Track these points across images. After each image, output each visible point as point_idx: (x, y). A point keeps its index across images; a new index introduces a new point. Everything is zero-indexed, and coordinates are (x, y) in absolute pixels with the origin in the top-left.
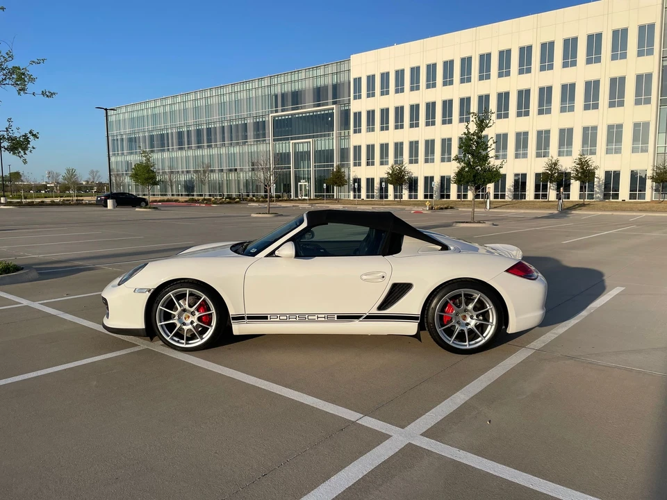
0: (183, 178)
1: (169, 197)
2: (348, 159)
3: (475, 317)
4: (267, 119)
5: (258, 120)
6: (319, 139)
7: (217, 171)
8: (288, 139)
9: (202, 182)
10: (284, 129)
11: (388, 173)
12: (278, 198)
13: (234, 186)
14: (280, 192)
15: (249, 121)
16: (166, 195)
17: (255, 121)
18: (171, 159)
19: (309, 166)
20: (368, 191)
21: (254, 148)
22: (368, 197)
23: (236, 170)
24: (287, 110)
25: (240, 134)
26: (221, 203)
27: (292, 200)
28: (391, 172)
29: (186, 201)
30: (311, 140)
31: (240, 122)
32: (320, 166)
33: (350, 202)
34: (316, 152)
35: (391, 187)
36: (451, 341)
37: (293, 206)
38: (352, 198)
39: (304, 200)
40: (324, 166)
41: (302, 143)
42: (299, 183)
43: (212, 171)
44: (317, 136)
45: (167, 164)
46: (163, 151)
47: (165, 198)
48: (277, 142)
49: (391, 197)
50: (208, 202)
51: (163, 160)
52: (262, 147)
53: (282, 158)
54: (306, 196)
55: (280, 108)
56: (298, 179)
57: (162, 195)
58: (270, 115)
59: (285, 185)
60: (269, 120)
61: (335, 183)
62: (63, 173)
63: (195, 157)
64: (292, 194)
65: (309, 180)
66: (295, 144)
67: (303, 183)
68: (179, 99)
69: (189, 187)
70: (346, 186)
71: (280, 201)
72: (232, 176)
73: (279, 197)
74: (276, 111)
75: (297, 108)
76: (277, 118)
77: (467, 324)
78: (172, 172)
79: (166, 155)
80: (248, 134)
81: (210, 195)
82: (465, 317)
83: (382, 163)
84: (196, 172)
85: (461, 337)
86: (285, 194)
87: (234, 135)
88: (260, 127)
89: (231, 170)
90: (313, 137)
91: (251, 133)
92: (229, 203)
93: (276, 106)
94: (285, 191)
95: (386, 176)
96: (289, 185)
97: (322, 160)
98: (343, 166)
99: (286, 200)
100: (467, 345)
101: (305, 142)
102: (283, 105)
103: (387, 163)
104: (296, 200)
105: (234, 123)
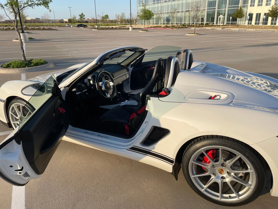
0: (166, 16)
1: (159, 25)
2: (247, 3)
3: (232, 174)
7: (180, 12)
9: (173, 17)
11: (270, 10)
13: (187, 19)
14: (209, 21)
16: (158, 24)
18: (161, 7)
19: (225, 8)
20: (256, 20)
22: (256, 24)
23: (189, 11)
26: (178, 28)
27: (214, 26)
28: (271, 10)
29: (164, 27)
32: (232, 7)
33: (244, 27)
35: (270, 19)
36: (204, 188)
37: (212, 29)
38: (246, 24)
39: (220, 25)
40: (234, 7)
42: (219, 17)
43: (178, 12)
45: (159, 9)
46: (158, 3)
47: (157, 25)
49: (269, 24)
50: (173, 27)
51: (158, 7)
53: (212, 4)
54: (222, 23)
56: (219, 14)
57: (157, 24)
59: (212, 18)
61: (238, 16)
62: (120, 14)
63: (172, 5)
64: (215, 22)
65: (224, 15)
67: (221, 16)
69: (168, 20)
70: (244, 18)
71: (207, 26)
72: (187, 13)
73: (208, 24)
77: (223, 178)
78: (161, 13)
79: (159, 5)
81: (176, 24)
82: (221, 172)
83: (267, 5)
84: (171, 12)
85: (215, 187)
86: (211, 23)
92: (182, 28)
94: (211, 21)
95: (268, 12)
96: (214, 18)
97: (233, 4)
98: (244, 6)
99: (210, 26)
100: (218, 196)
103: (270, 4)
104: (215, 26)
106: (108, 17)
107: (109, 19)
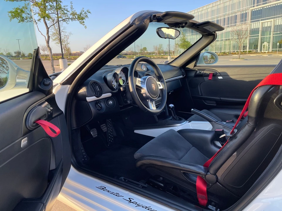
4: (248, 11)
5: (243, 13)
6: (278, 19)
8: (259, 21)
10: (257, 15)
12: (250, 52)
13: (227, 47)
14: (252, 49)
15: (238, 14)
17: (241, 13)
19: (270, 34)
21: (239, 28)
23: (229, 39)
24: (260, 5)
25: (233, 21)
27: (258, 53)
30: (272, 20)
31: (233, 15)
32: (277, 34)
34: (275, 26)
37: (257, 56)
39: (265, 52)
40: (279, 34)
41: (267, 22)
42: (263, 44)
44: (276, 17)
48: (253, 23)
52: (244, 27)
53: (254, 32)
54: (267, 50)
55: (256, 5)
58: (250, 9)
59: (255, 46)
60: (249, 12)
64: (258, 50)
65: (269, 43)
66: (263, 23)
67: (265, 44)
68: (205, 8)
71: (251, 53)
72: (227, 42)
74: (254, 6)
75: (266, 3)
76: (253, 10)
80: (237, 21)
86: (254, 51)
87: (230, 22)
88: (244, 17)
89: (226, 40)
90: (274, 18)
91: (239, 19)
92: (222, 55)
93: (254, 4)
94: (254, 48)
96: (257, 46)
97: (279, 30)
99: (254, 53)
101: (269, 21)
102: (258, 3)
104: (260, 53)
105: (230, 16)
106: (146, 49)
107: (147, 51)
